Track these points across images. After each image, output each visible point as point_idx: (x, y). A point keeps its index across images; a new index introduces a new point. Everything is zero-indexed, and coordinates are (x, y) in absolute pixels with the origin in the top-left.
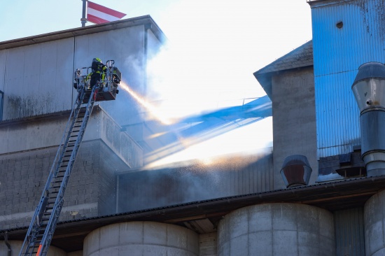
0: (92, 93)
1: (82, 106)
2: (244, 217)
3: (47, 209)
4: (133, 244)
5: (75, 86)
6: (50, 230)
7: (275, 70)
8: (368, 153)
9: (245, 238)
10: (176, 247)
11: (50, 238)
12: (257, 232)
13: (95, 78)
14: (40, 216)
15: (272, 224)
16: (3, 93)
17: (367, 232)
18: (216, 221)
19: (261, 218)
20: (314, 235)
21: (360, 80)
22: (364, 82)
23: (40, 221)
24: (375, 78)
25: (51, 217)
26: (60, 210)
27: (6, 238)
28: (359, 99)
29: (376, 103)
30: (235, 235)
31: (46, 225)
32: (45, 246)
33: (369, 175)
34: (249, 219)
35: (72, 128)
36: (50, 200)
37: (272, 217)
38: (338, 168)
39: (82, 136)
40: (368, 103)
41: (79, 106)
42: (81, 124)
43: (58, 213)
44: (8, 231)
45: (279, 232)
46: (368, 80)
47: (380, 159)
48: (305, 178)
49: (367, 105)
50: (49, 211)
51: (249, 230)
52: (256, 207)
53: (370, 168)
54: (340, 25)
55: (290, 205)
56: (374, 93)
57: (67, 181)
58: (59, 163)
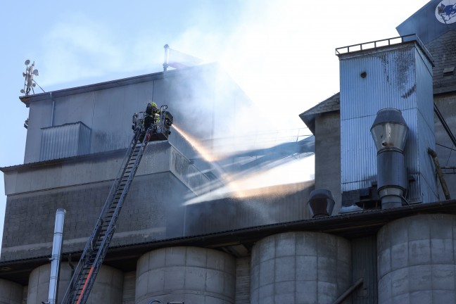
0: (146, 134)
1: (137, 145)
2: (272, 244)
3: (101, 236)
4: (177, 266)
5: (133, 128)
6: (101, 254)
7: (317, 113)
8: (382, 188)
9: (272, 262)
10: (214, 269)
11: (101, 261)
12: (282, 257)
13: (149, 120)
14: (94, 242)
15: (296, 250)
16: (91, 130)
17: (378, 258)
18: (249, 247)
19: (286, 245)
20: (332, 260)
21: (377, 125)
22: (381, 126)
23: (93, 246)
24: (390, 122)
25: (103, 243)
26: (112, 236)
27: (70, 260)
28: (376, 140)
29: (391, 144)
30: (264, 259)
31: (98, 250)
32: (95, 268)
33: (383, 207)
34: (276, 246)
35: (127, 165)
36: (103, 228)
37: (296, 244)
38: (359, 201)
39: (135, 172)
40: (383, 144)
41: (135, 145)
42: (134, 161)
43: (110, 239)
44: (72, 253)
45: (301, 257)
46: (383, 124)
47: (393, 194)
48: (328, 209)
49: (383, 146)
50: (102, 237)
51: (275, 255)
52: (282, 235)
53: (384, 201)
54: (364, 75)
55: (312, 234)
56: (389, 136)
57: (119, 212)
58: (114, 195)
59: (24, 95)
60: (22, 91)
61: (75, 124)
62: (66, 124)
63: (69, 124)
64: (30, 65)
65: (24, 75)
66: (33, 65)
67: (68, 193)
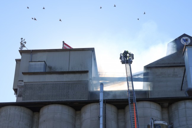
2: (183, 104)
9: (184, 110)
12: (188, 108)
16: (46, 64)
19: (189, 104)
30: (180, 108)
51: (185, 108)
52: (187, 101)
59: (20, 49)
60: (20, 48)
61: (42, 61)
62: (39, 61)
63: (40, 61)
64: (23, 40)
65: (20, 43)
66: (24, 40)
67: (49, 84)
